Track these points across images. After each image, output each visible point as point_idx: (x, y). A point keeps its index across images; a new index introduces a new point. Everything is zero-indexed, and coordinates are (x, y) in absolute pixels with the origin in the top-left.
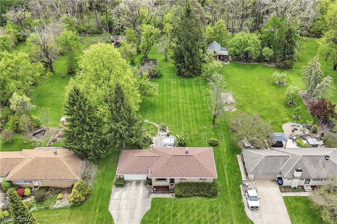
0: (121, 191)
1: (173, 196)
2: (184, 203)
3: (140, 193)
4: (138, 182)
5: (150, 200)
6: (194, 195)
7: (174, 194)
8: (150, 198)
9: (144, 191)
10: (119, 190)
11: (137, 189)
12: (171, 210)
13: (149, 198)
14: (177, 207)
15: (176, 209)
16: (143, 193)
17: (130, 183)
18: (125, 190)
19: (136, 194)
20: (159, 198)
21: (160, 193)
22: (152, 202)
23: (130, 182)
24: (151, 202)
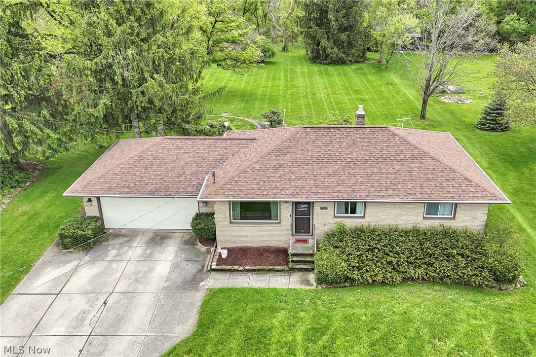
0: (74, 264)
1: (307, 283)
2: (363, 311)
3: (155, 274)
4: (159, 238)
5: (199, 296)
6: (407, 280)
7: (312, 277)
8: (198, 291)
9: (176, 265)
10: (70, 261)
11: (147, 258)
12: (299, 339)
13: (197, 289)
14: (327, 328)
15: (325, 338)
16: (171, 271)
17: (126, 239)
18: (92, 262)
19: (139, 275)
20: (242, 291)
21: (248, 270)
22: (205, 303)
23: (124, 236)
24: (199, 304)
